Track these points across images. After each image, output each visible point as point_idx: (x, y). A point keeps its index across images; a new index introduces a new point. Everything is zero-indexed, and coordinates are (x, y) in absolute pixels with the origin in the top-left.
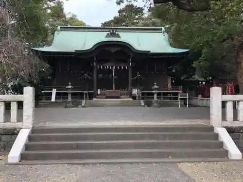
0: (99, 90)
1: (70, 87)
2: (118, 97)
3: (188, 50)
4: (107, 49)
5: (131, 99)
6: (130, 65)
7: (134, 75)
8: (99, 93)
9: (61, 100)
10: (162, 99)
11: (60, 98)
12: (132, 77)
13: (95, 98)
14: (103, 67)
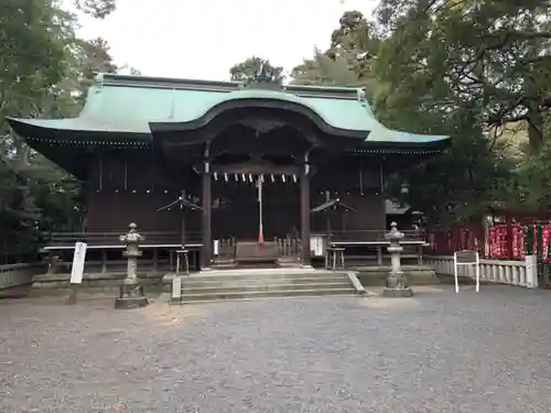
0: (216, 242)
1: (133, 236)
2: (272, 263)
3: (446, 137)
4: (245, 123)
5: (309, 270)
6: (307, 171)
7: (316, 199)
8: (216, 252)
9: (104, 273)
10: (380, 262)
11: (98, 268)
12: (312, 207)
13: (207, 266)
14: (231, 177)
